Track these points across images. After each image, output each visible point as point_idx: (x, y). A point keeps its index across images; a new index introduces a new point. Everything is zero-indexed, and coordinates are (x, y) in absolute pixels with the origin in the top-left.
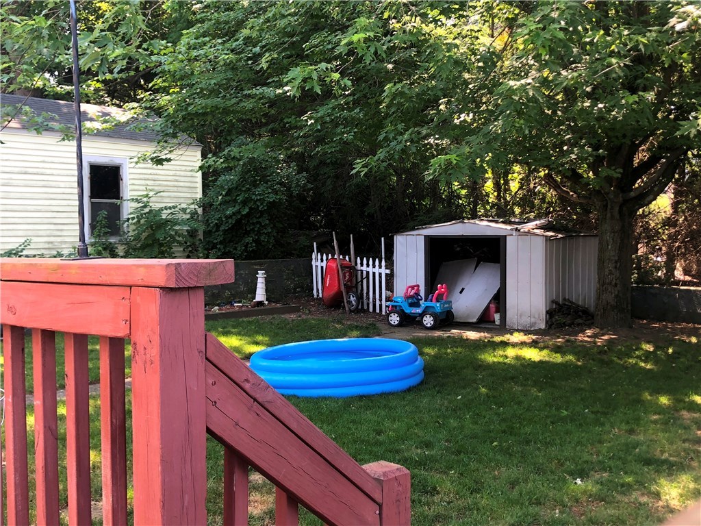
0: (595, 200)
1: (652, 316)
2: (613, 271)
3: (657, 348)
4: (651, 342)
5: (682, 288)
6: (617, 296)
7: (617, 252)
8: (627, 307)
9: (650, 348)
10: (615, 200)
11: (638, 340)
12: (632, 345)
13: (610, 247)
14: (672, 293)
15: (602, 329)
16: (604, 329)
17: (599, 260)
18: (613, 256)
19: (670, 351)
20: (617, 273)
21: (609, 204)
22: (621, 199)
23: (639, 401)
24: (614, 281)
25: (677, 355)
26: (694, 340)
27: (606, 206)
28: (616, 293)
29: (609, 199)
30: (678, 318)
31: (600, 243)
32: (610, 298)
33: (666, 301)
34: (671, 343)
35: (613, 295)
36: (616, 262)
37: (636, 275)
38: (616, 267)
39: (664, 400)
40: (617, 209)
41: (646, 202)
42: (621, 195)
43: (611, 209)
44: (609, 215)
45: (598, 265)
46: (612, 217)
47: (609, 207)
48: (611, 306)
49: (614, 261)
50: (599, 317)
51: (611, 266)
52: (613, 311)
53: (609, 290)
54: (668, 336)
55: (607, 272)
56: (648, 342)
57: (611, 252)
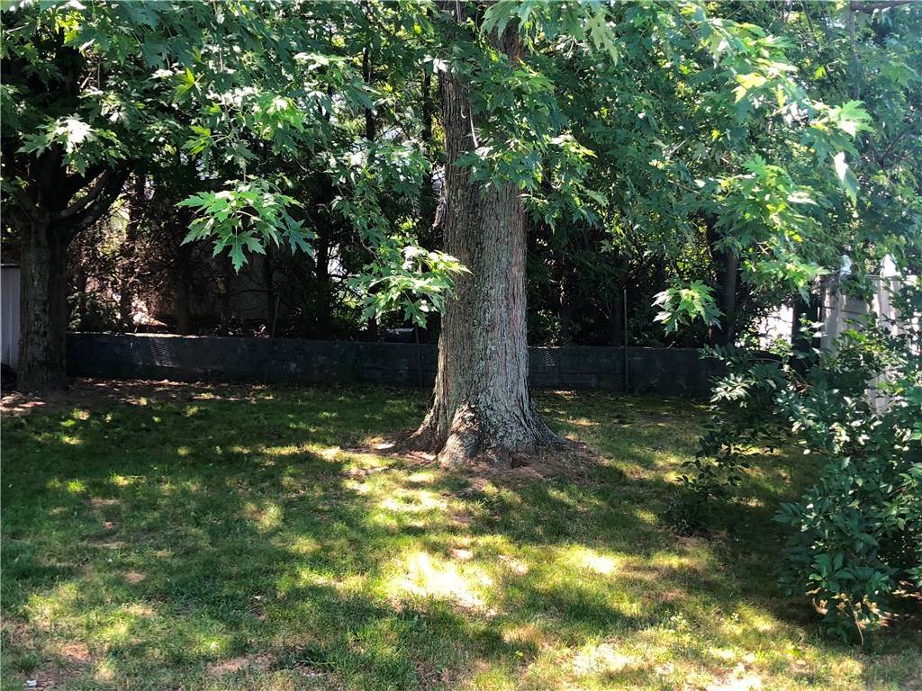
0: (15, 219)
1: (100, 373)
2: (41, 315)
3: (93, 415)
4: (87, 408)
5: (138, 335)
6: (46, 349)
7: (46, 290)
8: (61, 362)
9: (84, 416)
10: (41, 221)
11: (71, 405)
12: (61, 413)
13: (36, 283)
14: (125, 342)
15: (25, 393)
16: (27, 393)
17: (22, 301)
18: (40, 295)
19: (109, 418)
20: (46, 318)
21: (33, 225)
22: (48, 220)
23: (43, 491)
24: (43, 329)
25: (115, 424)
26: (143, 401)
27: (29, 228)
28: (46, 344)
29: (33, 219)
30: (132, 373)
31: (23, 278)
32: (37, 352)
33: (118, 352)
34: (112, 407)
35: (41, 348)
36: (45, 304)
37: (79, 320)
38: (44, 311)
39: (75, 486)
40: (43, 233)
41: (84, 225)
42: (47, 215)
43: (36, 232)
44: (33, 241)
45: (21, 308)
46: (38, 244)
47: (33, 229)
48: (38, 362)
49: (40, 303)
50: (22, 378)
51: (38, 309)
52: (41, 369)
53: (36, 341)
54: (113, 398)
55: (32, 317)
56: (83, 409)
57: (38, 290)
